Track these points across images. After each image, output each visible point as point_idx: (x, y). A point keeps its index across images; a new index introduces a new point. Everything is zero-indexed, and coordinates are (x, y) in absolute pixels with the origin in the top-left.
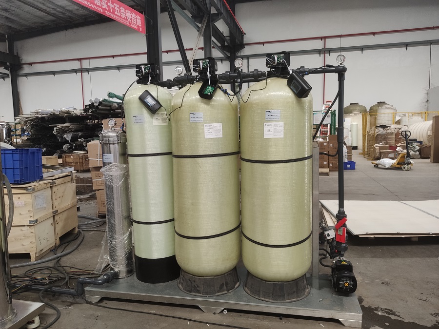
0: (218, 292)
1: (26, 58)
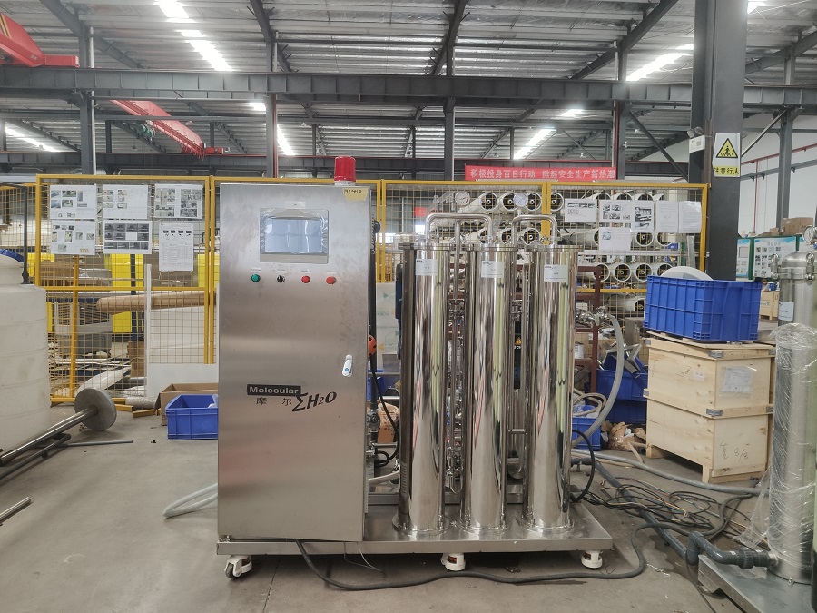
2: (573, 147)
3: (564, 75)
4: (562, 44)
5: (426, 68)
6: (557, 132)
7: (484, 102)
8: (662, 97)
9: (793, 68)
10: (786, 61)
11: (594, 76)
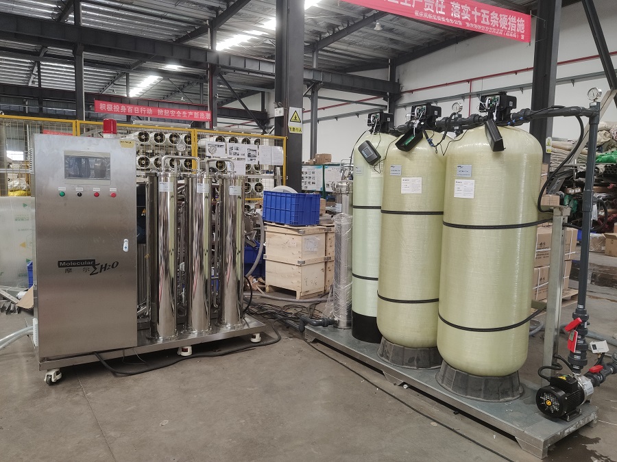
0: (406, 365)
1: (407, 85)
2: (175, 91)
3: (170, 38)
4: (169, 15)
5: (52, 14)
6: (164, 79)
7: (109, 51)
8: (240, 65)
9: (317, 57)
10: (313, 52)
11: (192, 42)
